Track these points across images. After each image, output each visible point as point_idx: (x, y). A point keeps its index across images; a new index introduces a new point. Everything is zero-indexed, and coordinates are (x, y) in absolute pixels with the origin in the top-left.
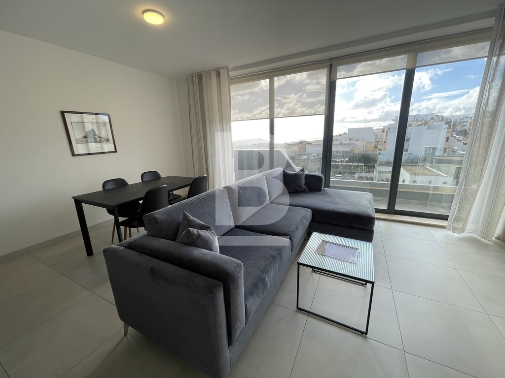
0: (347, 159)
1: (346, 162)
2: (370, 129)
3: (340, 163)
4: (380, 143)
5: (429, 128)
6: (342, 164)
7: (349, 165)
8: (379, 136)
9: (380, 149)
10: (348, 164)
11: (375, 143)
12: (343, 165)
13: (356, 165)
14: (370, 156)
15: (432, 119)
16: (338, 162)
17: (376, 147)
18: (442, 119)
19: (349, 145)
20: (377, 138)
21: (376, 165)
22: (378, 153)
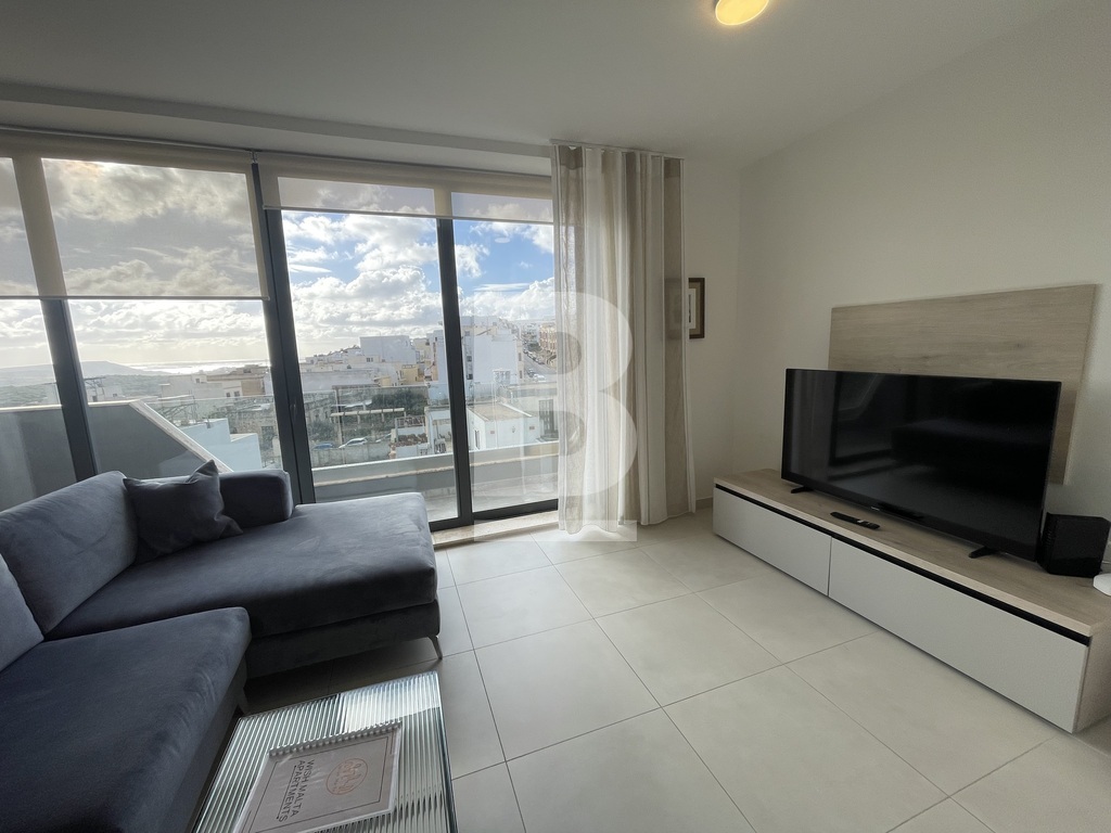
0: (369, 402)
1: (369, 407)
2: (403, 339)
3: (354, 413)
4: (427, 366)
5: (494, 339)
6: (360, 412)
7: (375, 414)
8: (422, 353)
9: (429, 378)
10: (373, 411)
11: (417, 367)
12: (362, 416)
13: (391, 413)
14: (414, 391)
15: (495, 324)
16: (350, 409)
17: (421, 373)
18: (508, 325)
19: (368, 372)
20: (418, 356)
21: (426, 409)
22: (425, 384)
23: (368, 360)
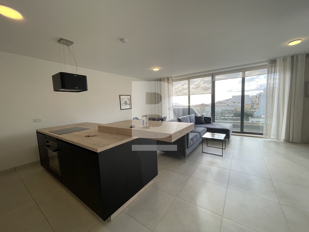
0: (232, 115)
4: (255, 105)
6: (229, 118)
8: (254, 100)
10: (233, 118)
11: (251, 105)
19: (233, 106)
22: (254, 110)
23: (234, 103)
